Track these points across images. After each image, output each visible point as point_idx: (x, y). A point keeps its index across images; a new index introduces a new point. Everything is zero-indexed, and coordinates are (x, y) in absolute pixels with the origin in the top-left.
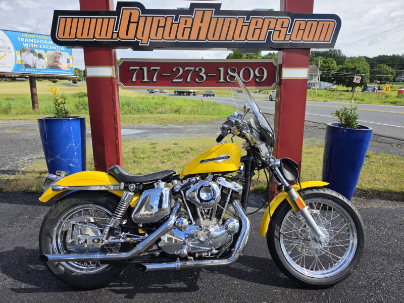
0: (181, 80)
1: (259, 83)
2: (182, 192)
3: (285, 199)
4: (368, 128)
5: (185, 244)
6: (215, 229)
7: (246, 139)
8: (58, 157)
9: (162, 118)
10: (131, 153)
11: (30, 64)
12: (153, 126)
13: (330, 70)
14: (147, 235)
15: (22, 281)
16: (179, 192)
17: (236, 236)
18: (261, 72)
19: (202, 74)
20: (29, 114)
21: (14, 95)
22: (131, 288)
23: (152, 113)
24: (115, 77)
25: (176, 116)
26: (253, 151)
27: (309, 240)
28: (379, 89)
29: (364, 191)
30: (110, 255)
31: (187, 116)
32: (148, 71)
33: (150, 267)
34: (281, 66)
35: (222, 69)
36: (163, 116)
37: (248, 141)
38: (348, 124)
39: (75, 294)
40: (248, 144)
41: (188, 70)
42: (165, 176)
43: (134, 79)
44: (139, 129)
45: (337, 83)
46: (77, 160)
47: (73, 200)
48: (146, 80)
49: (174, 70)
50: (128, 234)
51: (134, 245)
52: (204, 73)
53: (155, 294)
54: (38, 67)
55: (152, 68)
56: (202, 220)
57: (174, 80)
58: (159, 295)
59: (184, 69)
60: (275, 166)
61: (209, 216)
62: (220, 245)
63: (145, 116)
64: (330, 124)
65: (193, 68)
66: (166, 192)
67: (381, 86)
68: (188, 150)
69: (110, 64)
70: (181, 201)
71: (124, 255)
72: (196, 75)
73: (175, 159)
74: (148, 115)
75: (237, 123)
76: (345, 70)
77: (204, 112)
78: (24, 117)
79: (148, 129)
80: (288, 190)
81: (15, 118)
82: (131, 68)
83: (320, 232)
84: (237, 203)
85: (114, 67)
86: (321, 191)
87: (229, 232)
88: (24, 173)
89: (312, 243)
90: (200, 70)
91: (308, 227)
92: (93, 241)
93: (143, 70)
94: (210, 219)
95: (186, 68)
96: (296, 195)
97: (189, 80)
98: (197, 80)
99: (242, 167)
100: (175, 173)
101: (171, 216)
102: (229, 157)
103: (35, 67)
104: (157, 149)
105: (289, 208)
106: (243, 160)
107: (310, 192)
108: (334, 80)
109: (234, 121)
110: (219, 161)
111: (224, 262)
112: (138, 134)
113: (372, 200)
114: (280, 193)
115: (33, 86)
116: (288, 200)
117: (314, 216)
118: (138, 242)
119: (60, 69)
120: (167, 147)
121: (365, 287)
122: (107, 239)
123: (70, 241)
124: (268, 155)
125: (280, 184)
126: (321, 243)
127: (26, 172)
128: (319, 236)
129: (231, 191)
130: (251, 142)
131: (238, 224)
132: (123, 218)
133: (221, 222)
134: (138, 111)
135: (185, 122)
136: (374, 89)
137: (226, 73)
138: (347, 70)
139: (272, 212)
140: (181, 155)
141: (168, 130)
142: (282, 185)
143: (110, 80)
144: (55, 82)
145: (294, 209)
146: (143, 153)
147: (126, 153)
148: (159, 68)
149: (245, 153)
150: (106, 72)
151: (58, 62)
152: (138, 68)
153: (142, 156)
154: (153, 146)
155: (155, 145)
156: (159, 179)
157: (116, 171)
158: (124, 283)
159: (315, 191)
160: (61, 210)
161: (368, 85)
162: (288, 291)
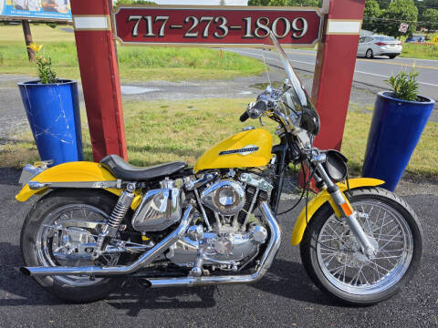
0: (195, 35)
1: (296, 39)
2: (196, 191)
3: (327, 202)
4: (429, 101)
5: (199, 255)
6: (238, 238)
7: (281, 122)
8: (46, 131)
9: (176, 72)
10: (138, 119)
11: (22, 5)
12: (165, 83)
13: (370, 15)
14: (152, 244)
15: (6, 289)
16: (193, 191)
17: (263, 247)
18: (300, 24)
19: (223, 26)
20: (23, 66)
21: (8, 42)
22: (135, 301)
23: (163, 66)
24: (110, 29)
25: (191, 70)
26: (289, 139)
27: (353, 252)
28: (426, 40)
29: (411, 172)
30: (105, 270)
31: (204, 70)
32: (154, 22)
33: (155, 282)
34: (326, 17)
35: (249, 20)
36: (177, 70)
37: (282, 125)
38: (405, 95)
39: (68, 309)
40: (283, 130)
41: (204, 21)
42: (174, 170)
43: (135, 33)
44: (148, 86)
45: (378, 32)
46: (70, 136)
47: (58, 199)
48: (150, 34)
49: (187, 20)
50: (129, 242)
51: (137, 256)
52: (226, 25)
53: (163, 310)
54: (31, 9)
55: (158, 18)
56: (220, 225)
57: (187, 35)
58: (168, 312)
59: (199, 19)
60: (318, 161)
61: (229, 221)
62: (242, 257)
63: (155, 70)
64: (381, 93)
65: (212, 18)
66: (176, 192)
67: (429, 35)
68: (205, 115)
69: (104, 13)
70: (195, 201)
71: (123, 269)
72: (215, 27)
73: (189, 128)
74: (159, 69)
75: (271, 104)
76: (388, 16)
77: (224, 66)
78: (19, 69)
79: (159, 87)
80: (331, 190)
81: (8, 71)
82: (131, 17)
83: (368, 243)
84: (265, 205)
85: (109, 16)
86: (374, 192)
87: (254, 242)
88: (15, 142)
89: (357, 255)
90: (221, 21)
91: (351, 233)
92: (86, 250)
93: (147, 20)
94: (231, 225)
95: (203, 18)
96: (342, 198)
97: (206, 34)
98: (216, 34)
99: (274, 160)
100: (186, 166)
101: (182, 221)
102: (257, 149)
103: (27, 10)
104: (168, 114)
105: (331, 212)
106: (276, 150)
107: (359, 193)
108: (374, 28)
109: (267, 103)
110: (244, 153)
111: (247, 279)
112: (146, 93)
113: (421, 185)
114: (321, 193)
115: (27, 32)
116: (331, 202)
117: (362, 220)
118: (141, 253)
119: (56, 11)
120: (180, 111)
121: (415, 305)
122: (102, 249)
123: (57, 250)
124: (310, 146)
125: (320, 180)
126: (368, 256)
127: (18, 141)
128: (366, 248)
129: (258, 190)
130: (287, 127)
131: (265, 233)
132: (123, 222)
133: (244, 228)
134: (148, 64)
135: (201, 79)
136: (421, 39)
137: (254, 26)
138: (391, 15)
139: (309, 217)
140: (195, 122)
141: (182, 89)
142: (322, 181)
143: (105, 34)
144: (53, 27)
145: (337, 213)
146: (153, 119)
147: (132, 118)
148: (167, 18)
149: (278, 141)
150: (99, 23)
151: (54, 3)
152: (140, 17)
153: (151, 122)
154: (163, 109)
155: (167, 109)
156: (167, 176)
157: (110, 163)
158: (126, 295)
159: (366, 192)
160: (44, 211)
161: (414, 34)
162: (323, 308)
